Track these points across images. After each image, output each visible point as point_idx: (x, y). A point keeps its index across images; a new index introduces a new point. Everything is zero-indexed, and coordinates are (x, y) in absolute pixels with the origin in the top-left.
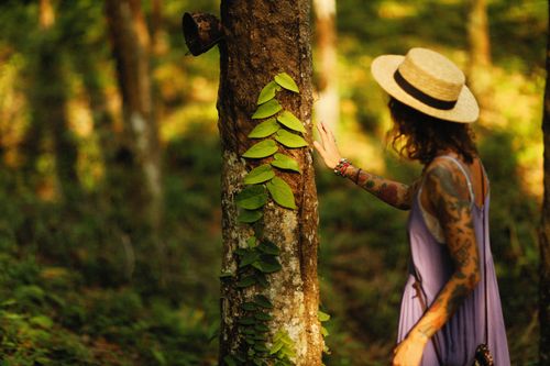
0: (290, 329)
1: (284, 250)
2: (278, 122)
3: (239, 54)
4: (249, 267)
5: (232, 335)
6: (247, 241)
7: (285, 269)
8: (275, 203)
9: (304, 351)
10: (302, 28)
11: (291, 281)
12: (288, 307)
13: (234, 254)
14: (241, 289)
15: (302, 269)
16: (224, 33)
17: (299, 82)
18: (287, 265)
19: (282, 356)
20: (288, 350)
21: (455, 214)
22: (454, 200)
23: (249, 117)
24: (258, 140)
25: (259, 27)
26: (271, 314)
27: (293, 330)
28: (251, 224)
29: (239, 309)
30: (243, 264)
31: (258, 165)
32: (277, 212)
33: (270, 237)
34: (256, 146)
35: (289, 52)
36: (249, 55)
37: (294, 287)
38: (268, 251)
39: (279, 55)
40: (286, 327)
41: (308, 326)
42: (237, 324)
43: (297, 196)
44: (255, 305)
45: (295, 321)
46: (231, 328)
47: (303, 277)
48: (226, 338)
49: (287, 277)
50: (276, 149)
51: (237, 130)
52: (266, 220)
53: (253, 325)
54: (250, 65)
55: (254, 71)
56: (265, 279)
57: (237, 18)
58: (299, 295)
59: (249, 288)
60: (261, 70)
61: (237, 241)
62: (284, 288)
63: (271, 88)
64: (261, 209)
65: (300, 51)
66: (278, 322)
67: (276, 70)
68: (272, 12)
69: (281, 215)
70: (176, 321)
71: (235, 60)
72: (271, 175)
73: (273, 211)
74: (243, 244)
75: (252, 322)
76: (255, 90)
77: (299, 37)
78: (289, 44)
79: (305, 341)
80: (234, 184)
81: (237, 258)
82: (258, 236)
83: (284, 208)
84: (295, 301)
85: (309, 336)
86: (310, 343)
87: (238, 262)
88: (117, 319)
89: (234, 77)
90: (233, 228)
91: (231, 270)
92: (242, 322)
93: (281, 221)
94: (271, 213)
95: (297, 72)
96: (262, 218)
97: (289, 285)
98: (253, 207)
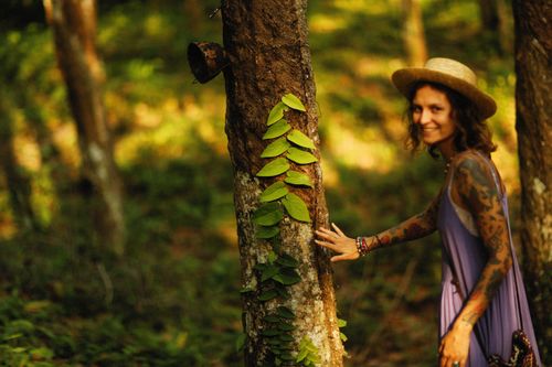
0: (313, 337)
1: (302, 262)
2: (288, 141)
3: (245, 79)
4: (270, 280)
5: (257, 348)
6: (265, 256)
7: (304, 280)
8: (291, 218)
9: (328, 356)
10: (303, 50)
11: (310, 291)
12: (309, 316)
13: (253, 270)
14: (263, 303)
15: (319, 279)
16: (229, 60)
17: (305, 101)
18: (305, 276)
19: (308, 363)
20: (314, 357)
21: (487, 202)
22: (485, 189)
23: (260, 138)
24: (270, 159)
25: (263, 52)
26: (294, 324)
27: (316, 338)
28: (268, 240)
29: (262, 322)
30: (264, 278)
31: (272, 183)
32: (293, 227)
33: (288, 251)
34: (268, 165)
35: (293, 74)
36: (255, 79)
37: (314, 297)
38: (287, 264)
39: (284, 77)
40: (310, 335)
41: (330, 333)
42: (261, 336)
43: (311, 209)
44: (278, 316)
45: (317, 329)
46: (256, 340)
47: (322, 286)
48: (251, 351)
49: (307, 287)
50: (288, 166)
51: (249, 152)
52: (282, 235)
53: (277, 336)
54: (257, 89)
55: (261, 94)
56: (286, 291)
57: (241, 45)
58: (319, 304)
59: (270, 301)
60: (268, 93)
61: (255, 257)
62: (304, 299)
63: (279, 109)
64: (278, 225)
65: (303, 72)
66: (301, 331)
67: (283, 91)
68: (274, 36)
69: (296, 229)
70: (163, 344)
71: (242, 85)
72: (285, 191)
73: (289, 225)
74: (262, 260)
75: (276, 333)
76: (264, 112)
77: (301, 59)
78: (292, 66)
79: (327, 347)
80: (249, 203)
81: (256, 272)
82: (276, 250)
83: (300, 222)
84: (316, 309)
85: (331, 343)
86: (333, 349)
87: (258, 277)
88: (106, 347)
89: (242, 101)
90: (250, 245)
91: (252, 285)
92: (267, 333)
93: (297, 234)
94: (287, 228)
95: (302, 92)
96: (279, 234)
97: (309, 295)
98: (270, 223)
